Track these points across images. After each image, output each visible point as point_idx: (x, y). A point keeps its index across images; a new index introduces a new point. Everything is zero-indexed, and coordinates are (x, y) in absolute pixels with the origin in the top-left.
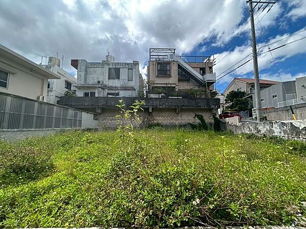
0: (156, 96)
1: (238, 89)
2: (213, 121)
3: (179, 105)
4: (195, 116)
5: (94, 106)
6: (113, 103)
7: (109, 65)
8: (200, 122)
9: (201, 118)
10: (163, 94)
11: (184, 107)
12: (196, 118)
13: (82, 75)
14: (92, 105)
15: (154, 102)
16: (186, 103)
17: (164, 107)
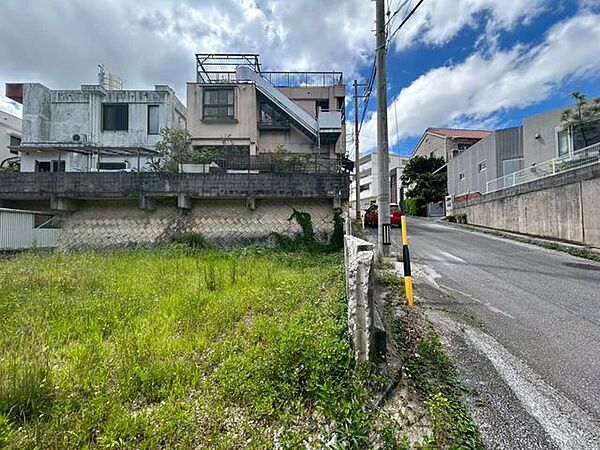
0: (198, 169)
1: (432, 154)
2: (331, 227)
3: (251, 190)
4: (293, 216)
5: (44, 195)
6: (91, 186)
7: (102, 95)
8: (301, 229)
9: (304, 221)
10: (213, 164)
11: (261, 195)
12: (294, 220)
13: (32, 121)
14: (42, 192)
15: (191, 184)
16: (268, 186)
17: (213, 195)
